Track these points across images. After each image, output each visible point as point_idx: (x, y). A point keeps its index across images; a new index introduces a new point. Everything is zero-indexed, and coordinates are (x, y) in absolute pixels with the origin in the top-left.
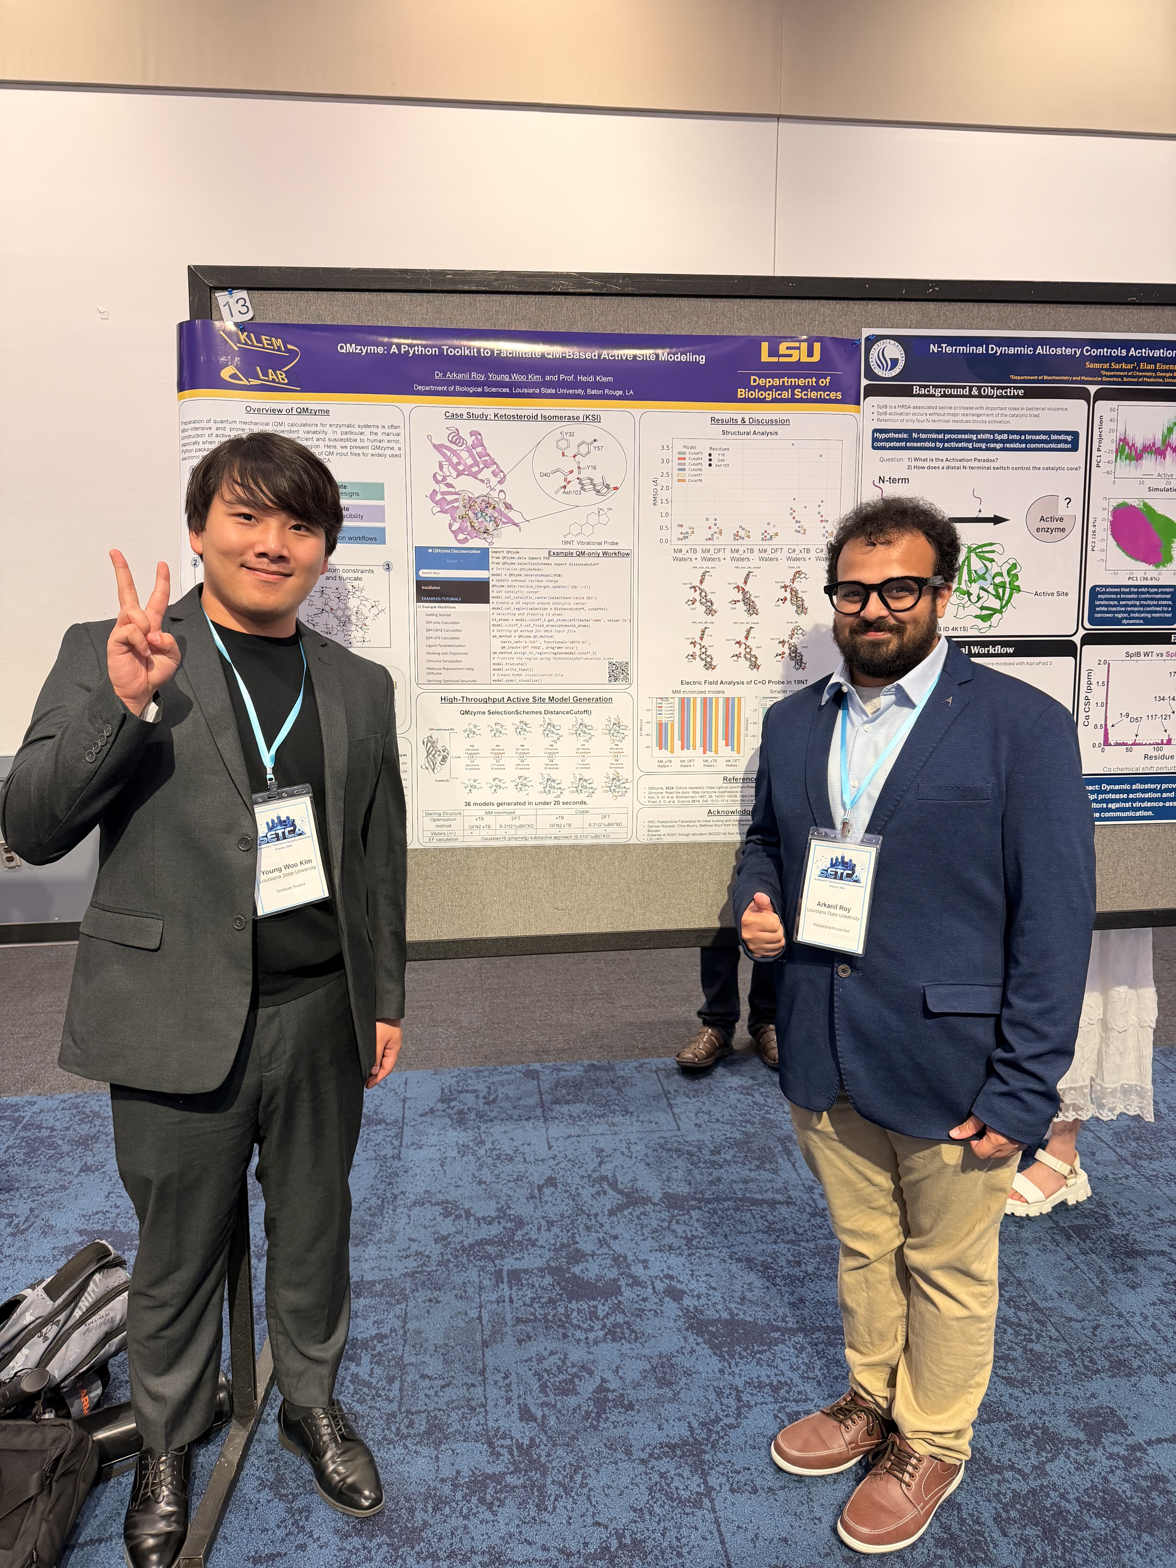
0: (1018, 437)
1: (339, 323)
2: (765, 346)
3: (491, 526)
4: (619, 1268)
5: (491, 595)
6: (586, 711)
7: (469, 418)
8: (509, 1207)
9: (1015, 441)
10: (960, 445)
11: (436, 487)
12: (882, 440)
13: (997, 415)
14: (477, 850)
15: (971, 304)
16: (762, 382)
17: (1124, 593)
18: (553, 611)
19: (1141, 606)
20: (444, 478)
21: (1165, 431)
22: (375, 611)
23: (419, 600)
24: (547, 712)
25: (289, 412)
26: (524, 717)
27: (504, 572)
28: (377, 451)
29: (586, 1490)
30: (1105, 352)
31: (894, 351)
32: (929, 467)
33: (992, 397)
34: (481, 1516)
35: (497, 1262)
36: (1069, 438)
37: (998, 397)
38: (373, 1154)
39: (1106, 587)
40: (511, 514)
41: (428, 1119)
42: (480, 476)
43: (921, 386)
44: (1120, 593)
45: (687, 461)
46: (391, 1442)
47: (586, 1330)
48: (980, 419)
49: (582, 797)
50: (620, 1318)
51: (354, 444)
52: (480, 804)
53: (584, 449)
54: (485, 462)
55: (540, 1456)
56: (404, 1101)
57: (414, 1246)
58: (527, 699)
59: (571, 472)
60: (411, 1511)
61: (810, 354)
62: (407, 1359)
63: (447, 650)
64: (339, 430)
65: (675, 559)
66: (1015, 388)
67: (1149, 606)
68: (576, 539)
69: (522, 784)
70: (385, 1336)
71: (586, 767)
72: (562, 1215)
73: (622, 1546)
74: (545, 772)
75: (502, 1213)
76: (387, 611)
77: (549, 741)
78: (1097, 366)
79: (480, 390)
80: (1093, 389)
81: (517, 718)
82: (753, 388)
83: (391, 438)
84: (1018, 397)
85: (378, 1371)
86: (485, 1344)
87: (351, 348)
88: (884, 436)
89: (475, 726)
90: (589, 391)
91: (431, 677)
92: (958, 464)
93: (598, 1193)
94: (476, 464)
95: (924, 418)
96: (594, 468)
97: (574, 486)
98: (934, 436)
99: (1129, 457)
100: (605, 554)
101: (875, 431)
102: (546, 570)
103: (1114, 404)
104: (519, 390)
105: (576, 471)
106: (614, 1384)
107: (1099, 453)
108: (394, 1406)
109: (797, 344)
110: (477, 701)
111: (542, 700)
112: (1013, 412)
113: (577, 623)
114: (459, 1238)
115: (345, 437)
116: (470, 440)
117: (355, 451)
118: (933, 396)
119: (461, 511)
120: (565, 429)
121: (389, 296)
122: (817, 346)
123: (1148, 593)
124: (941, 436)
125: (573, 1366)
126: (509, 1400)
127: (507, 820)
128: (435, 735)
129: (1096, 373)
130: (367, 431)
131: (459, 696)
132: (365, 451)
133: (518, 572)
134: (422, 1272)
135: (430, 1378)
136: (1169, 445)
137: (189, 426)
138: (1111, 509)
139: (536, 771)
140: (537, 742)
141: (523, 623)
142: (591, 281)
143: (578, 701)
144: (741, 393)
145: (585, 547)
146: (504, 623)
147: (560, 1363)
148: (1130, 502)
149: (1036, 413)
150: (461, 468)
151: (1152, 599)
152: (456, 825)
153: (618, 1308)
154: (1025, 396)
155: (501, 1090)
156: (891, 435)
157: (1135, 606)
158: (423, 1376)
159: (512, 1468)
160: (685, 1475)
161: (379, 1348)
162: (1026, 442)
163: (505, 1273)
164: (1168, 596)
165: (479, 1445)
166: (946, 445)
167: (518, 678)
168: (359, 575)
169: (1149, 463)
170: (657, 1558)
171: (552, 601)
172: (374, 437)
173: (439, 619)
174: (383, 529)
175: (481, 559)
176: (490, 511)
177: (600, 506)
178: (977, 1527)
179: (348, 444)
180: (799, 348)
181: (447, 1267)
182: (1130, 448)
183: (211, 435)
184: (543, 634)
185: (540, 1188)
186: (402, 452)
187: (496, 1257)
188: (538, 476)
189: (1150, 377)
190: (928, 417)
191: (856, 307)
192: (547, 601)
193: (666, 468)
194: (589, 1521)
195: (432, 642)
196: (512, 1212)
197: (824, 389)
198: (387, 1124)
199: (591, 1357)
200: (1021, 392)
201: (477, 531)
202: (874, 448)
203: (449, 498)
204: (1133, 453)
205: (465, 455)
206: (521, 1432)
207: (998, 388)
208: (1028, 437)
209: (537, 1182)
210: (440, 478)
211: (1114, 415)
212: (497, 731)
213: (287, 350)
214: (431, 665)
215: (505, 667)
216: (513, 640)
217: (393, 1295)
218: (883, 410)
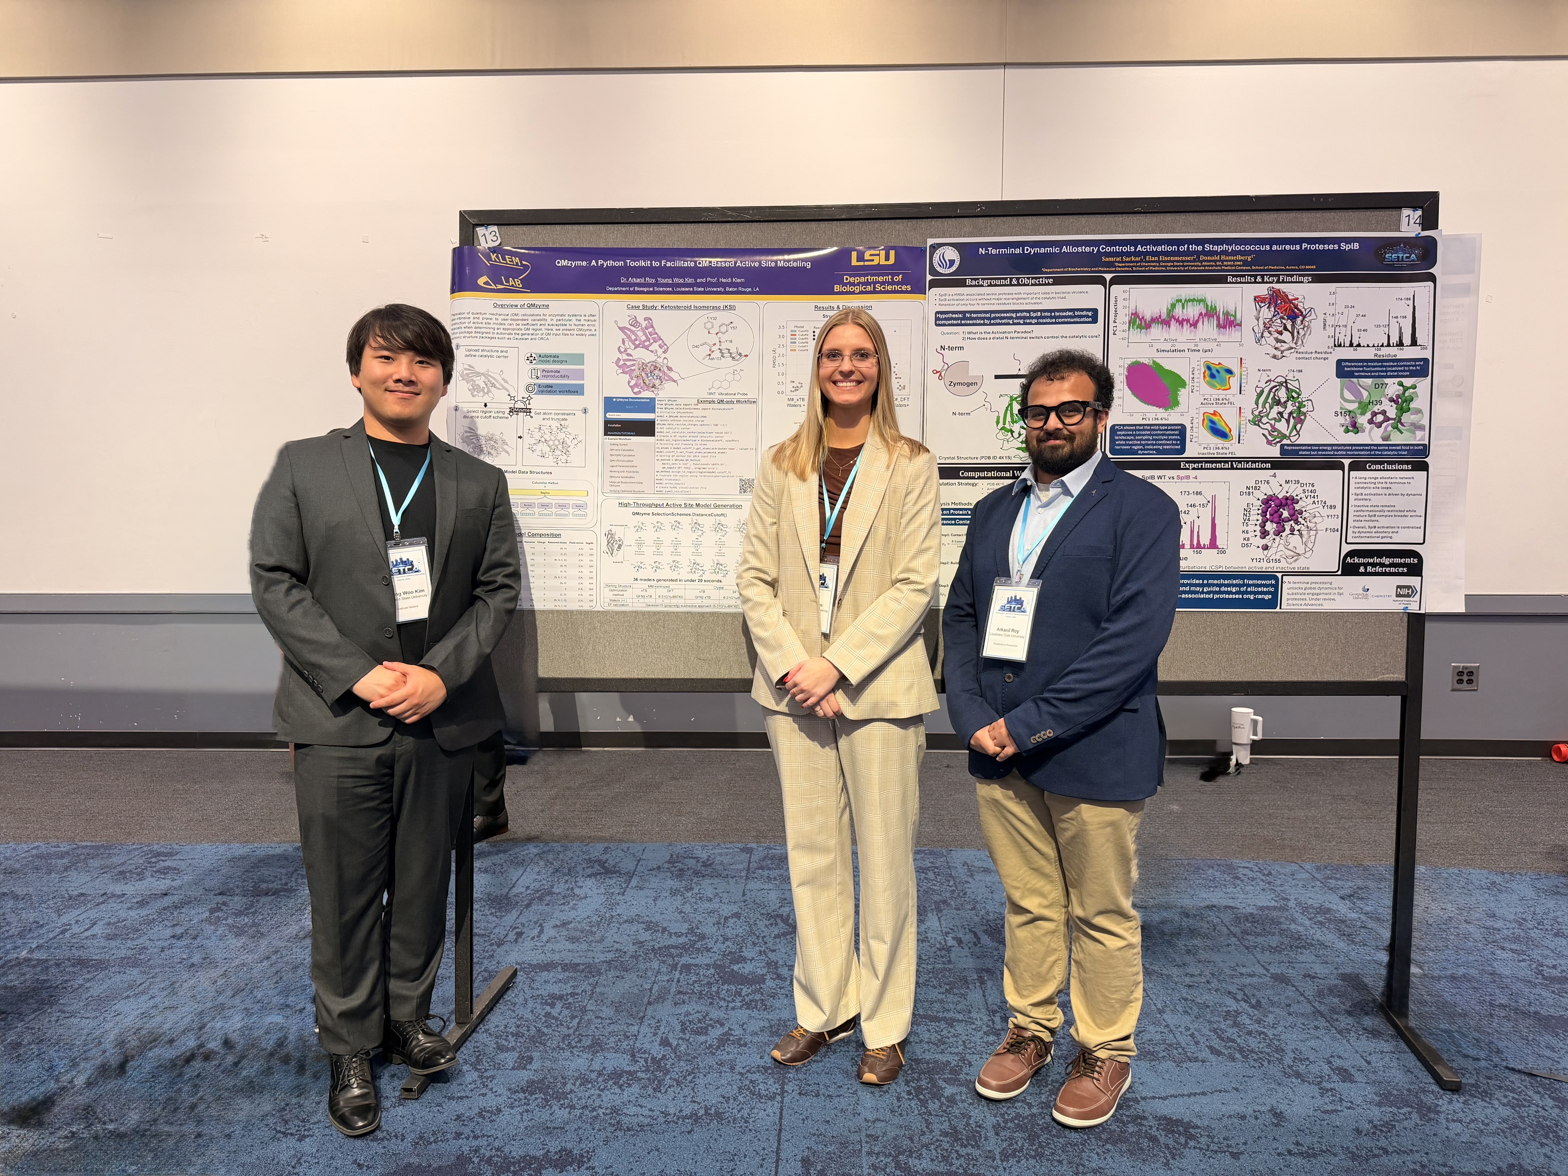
0: (1049, 314)
1: (558, 246)
2: (854, 255)
3: (657, 382)
4: (769, 968)
5: (656, 430)
6: (723, 515)
7: (643, 309)
8: (698, 928)
9: (1047, 317)
10: (1003, 321)
11: (620, 356)
12: (942, 319)
13: (1032, 299)
14: (643, 613)
15: (1010, 218)
16: (852, 280)
17: (1139, 430)
18: (700, 442)
19: (1153, 440)
20: (626, 350)
21: (1169, 307)
22: (575, 442)
23: (606, 434)
24: (694, 514)
25: (522, 306)
26: (678, 518)
27: (666, 414)
28: (580, 332)
29: (692, 1085)
30: (1117, 249)
31: (952, 254)
32: (979, 339)
33: (1028, 285)
34: (612, 1091)
35: (676, 959)
36: (1090, 314)
37: (1032, 285)
38: (604, 891)
39: (1124, 425)
40: (672, 374)
41: (654, 873)
42: (650, 348)
43: (972, 279)
44: (1136, 430)
45: (797, 337)
46: (563, 1049)
47: (728, 1002)
48: (1019, 301)
49: (719, 577)
50: (758, 997)
51: (564, 327)
52: (645, 580)
53: (724, 329)
54: (654, 339)
55: (666, 1064)
56: (639, 861)
57: (616, 946)
58: (680, 505)
59: (715, 344)
60: (565, 1084)
61: (887, 259)
62: (589, 1007)
63: (625, 469)
64: (555, 318)
65: (789, 405)
66: (1046, 278)
67: (1161, 440)
68: (717, 391)
69: (675, 566)
70: (578, 994)
71: (722, 555)
72: (737, 935)
73: (706, 1113)
74: (692, 558)
75: (691, 931)
76: (583, 442)
77: (695, 535)
78: (1111, 259)
79: (651, 289)
80: (1108, 277)
81: (672, 519)
82: (845, 285)
83: (590, 323)
84: (1049, 284)
85: (566, 1012)
86: (650, 1003)
87: (564, 263)
88: (944, 316)
89: (643, 524)
90: (727, 289)
91: (613, 488)
92: (1001, 335)
93: (771, 924)
94: (648, 340)
95: (975, 302)
96: (731, 341)
97: (717, 354)
98: (983, 315)
99: (1140, 327)
100: (738, 401)
101: (937, 313)
102: (695, 413)
103: (1126, 287)
104: (678, 289)
105: (718, 344)
106: (738, 1032)
107: (1115, 325)
108: (571, 1031)
109: (878, 252)
110: (644, 505)
111: (691, 506)
112: (1045, 296)
113: (717, 451)
114: (652, 943)
115: (558, 323)
116: (644, 324)
117: (565, 332)
118: (982, 286)
119: (637, 372)
120: (711, 315)
121: (591, 227)
122: (892, 253)
123: (1159, 430)
124: (988, 315)
125: (711, 1020)
126: (655, 1034)
127: (663, 592)
128: (614, 529)
129: (1111, 264)
130: (574, 318)
131: (631, 502)
132: (572, 332)
133: (675, 414)
134: (616, 961)
135: (602, 1019)
136: (1173, 317)
137: (456, 317)
138: (1126, 366)
139: (686, 557)
140: (686, 536)
141: (679, 451)
142: (730, 213)
143: (717, 507)
144: (837, 288)
145: (724, 396)
146: (665, 450)
147: (701, 1018)
148: (1142, 360)
149: (1063, 295)
150: (637, 343)
151: (1163, 435)
152: (628, 594)
153: (759, 991)
154: (1053, 284)
155: (719, 858)
156: (950, 315)
157: (1149, 440)
158: (597, 1017)
159: (644, 1069)
160: (769, 1083)
161: (571, 1000)
162: (1055, 317)
163: (680, 965)
164: (1177, 432)
165: (625, 1056)
166: (992, 322)
167: (674, 490)
168: (566, 417)
169: (1156, 331)
170: (729, 1122)
171: (699, 435)
172: (578, 323)
173: (620, 447)
174: (583, 385)
175: (649, 405)
176: (657, 372)
177: (735, 368)
178: (978, 1129)
179: (561, 328)
180: (879, 255)
181: (637, 960)
182: (1140, 320)
183: (469, 323)
184: (692, 458)
185: (726, 918)
186: (597, 332)
187: (677, 956)
188: (691, 348)
189: (1154, 266)
190: (978, 301)
191: (923, 223)
192: (696, 435)
193: (782, 341)
194: (689, 1099)
195: (613, 463)
196: (699, 931)
197: (898, 283)
198: (621, 874)
199: (726, 1016)
200: (1051, 281)
201: (648, 386)
202: (936, 325)
203: (629, 363)
204: (1143, 323)
205: (640, 334)
206: (657, 1051)
207: (1033, 278)
208: (1057, 314)
209: (725, 915)
210: (622, 350)
211: (1126, 295)
212: (658, 528)
213: (522, 265)
214: (613, 480)
215: (664, 482)
216: (671, 462)
217: (591, 973)
218: (943, 298)
